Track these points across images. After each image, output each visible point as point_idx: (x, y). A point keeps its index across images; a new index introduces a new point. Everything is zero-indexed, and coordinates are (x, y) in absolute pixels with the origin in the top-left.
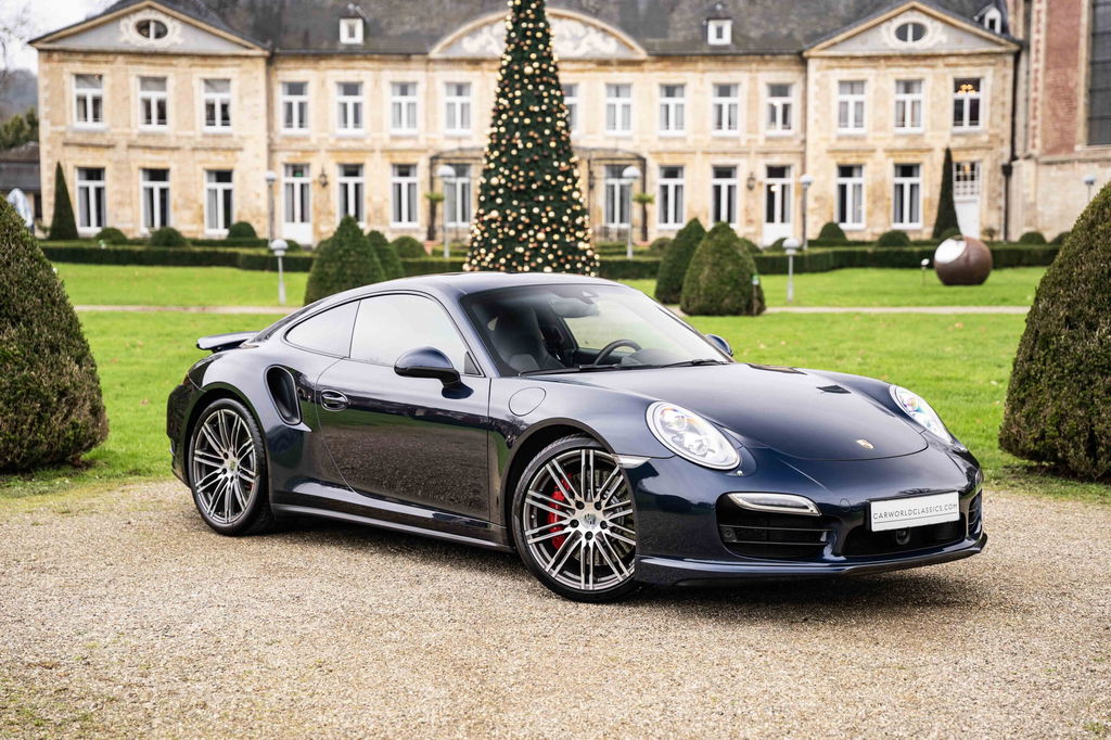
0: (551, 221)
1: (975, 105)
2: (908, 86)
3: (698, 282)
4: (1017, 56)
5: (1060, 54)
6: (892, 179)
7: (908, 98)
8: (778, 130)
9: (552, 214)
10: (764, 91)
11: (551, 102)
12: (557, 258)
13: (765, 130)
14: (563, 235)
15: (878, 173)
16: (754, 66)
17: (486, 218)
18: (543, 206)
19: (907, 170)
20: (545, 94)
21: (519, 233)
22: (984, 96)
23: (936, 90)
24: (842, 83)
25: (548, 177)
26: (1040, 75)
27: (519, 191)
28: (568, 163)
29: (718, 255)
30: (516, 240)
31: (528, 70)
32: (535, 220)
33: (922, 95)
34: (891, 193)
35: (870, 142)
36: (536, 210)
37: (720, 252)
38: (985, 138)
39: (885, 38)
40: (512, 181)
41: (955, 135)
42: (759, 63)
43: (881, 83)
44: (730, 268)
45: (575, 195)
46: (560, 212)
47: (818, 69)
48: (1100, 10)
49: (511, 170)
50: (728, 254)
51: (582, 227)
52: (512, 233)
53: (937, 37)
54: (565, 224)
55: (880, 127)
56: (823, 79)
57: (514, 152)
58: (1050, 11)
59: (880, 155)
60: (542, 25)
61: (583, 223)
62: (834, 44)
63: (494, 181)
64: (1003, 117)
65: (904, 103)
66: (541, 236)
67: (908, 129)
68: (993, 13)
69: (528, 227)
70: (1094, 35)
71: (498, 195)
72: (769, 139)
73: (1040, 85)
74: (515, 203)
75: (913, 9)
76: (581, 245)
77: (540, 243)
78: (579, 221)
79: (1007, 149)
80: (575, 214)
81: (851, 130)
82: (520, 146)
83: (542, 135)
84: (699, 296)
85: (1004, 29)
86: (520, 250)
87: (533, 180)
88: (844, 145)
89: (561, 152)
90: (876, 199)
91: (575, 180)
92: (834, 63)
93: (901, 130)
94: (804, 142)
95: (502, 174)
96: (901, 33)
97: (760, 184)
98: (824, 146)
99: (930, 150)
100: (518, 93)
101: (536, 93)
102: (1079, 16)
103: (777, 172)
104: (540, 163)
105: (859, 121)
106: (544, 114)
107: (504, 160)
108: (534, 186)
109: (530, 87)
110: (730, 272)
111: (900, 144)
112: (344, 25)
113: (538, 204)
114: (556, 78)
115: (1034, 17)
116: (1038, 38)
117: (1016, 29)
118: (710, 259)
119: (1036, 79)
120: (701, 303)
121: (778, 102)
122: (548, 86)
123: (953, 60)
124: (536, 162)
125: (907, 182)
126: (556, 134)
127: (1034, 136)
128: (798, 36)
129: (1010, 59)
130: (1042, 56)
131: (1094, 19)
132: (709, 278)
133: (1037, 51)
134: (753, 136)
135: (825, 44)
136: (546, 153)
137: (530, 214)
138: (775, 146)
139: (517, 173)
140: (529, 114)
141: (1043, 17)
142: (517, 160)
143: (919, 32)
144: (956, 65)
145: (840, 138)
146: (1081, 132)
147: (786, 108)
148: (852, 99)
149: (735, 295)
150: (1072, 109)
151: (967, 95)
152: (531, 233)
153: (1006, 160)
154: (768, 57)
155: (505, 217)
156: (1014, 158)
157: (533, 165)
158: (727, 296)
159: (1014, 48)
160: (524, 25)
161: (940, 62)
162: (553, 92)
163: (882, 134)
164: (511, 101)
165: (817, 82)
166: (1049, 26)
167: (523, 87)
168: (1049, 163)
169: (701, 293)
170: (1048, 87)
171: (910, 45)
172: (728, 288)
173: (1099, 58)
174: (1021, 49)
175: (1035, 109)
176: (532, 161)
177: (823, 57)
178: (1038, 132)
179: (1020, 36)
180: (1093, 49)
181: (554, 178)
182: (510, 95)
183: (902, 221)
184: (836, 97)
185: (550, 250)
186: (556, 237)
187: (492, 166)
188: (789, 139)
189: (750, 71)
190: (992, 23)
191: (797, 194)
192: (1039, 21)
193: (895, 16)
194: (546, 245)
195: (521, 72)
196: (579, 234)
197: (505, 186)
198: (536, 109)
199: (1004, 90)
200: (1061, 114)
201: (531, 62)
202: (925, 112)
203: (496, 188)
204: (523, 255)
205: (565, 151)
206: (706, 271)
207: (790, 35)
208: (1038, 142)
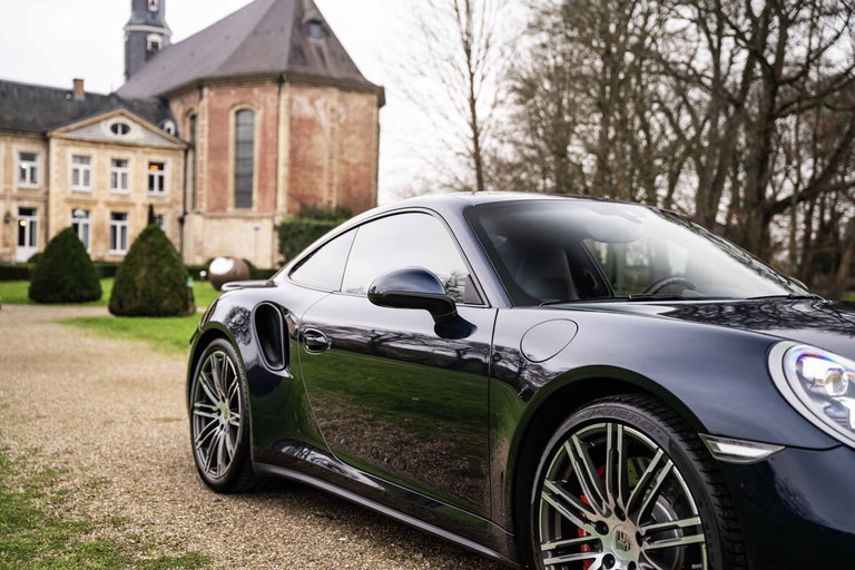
1: (161, 178)
2: (119, 163)
3: (134, 283)
4: (186, 152)
5: (217, 152)
6: (110, 222)
7: (120, 171)
8: (27, 184)
10: (16, 157)
13: (17, 183)
15: (101, 216)
16: (9, 139)
19: (118, 216)
22: (167, 173)
23: (137, 168)
24: (75, 157)
26: (205, 164)
29: (154, 257)
33: (128, 169)
34: (108, 231)
35: (94, 197)
37: (156, 253)
38: (167, 200)
39: (104, 130)
41: (149, 197)
42: (13, 137)
43: (101, 159)
44: (166, 270)
47: (58, 145)
48: (241, 129)
50: (164, 256)
53: (137, 134)
55: (101, 187)
56: (61, 153)
58: (210, 126)
59: (101, 206)
62: (69, 131)
64: (178, 188)
65: (116, 174)
67: (119, 190)
68: (169, 125)
70: (237, 142)
72: (20, 189)
73: (205, 169)
75: (122, 114)
79: (180, 209)
81: (81, 187)
84: (136, 297)
85: (177, 134)
88: (76, 197)
90: (98, 233)
92: (68, 142)
93: (114, 191)
94: (47, 193)
96: (114, 129)
97: (14, 220)
98: (62, 197)
99: (133, 205)
102: (227, 130)
103: (25, 212)
105: (87, 181)
110: (168, 274)
111: (114, 199)
115: (198, 129)
116: (203, 140)
117: (184, 135)
118: (146, 261)
119: (202, 167)
120: (139, 304)
121: (26, 165)
123: (147, 150)
125: (119, 224)
127: (201, 200)
128: (40, 122)
129: (182, 153)
130: (206, 152)
131: (237, 133)
132: (145, 278)
133: (202, 149)
134: (8, 186)
135: (63, 129)
138: (26, 194)
141: (206, 129)
143: (125, 129)
144: (150, 153)
145: (74, 192)
146: (231, 199)
147: (33, 169)
148: (82, 168)
149: (174, 297)
150: (225, 185)
151: (156, 173)
153: (180, 214)
154: (19, 134)
156: (185, 213)
158: (166, 297)
159: (184, 146)
161: (139, 150)
163: (103, 192)
165: (58, 154)
166: (210, 135)
168: (212, 218)
169: (139, 294)
170: (209, 171)
171: (119, 137)
172: (167, 289)
173: (241, 156)
174: (190, 147)
175: (201, 184)
177: (61, 138)
178: (204, 198)
179: (188, 139)
180: (237, 150)
183: (115, 248)
184: (71, 165)
188: (36, 190)
189: (6, 141)
190: (169, 130)
191: (41, 227)
192: (203, 131)
193: (111, 117)
199: (178, 172)
200: (219, 187)
202: (130, 180)
206: (143, 272)
207: (34, 121)
208: (204, 204)
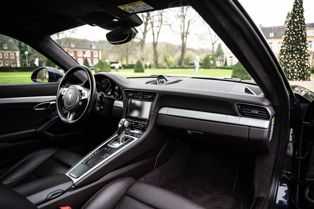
0: (298, 58)
9: (298, 56)
11: (302, 28)
12: (299, 67)
14: (301, 62)
17: (280, 57)
18: (296, 54)
20: (300, 26)
21: (289, 61)
25: (298, 47)
27: (290, 51)
28: (305, 43)
30: (288, 63)
31: (296, 20)
32: (293, 58)
36: (294, 55)
40: (288, 48)
45: (306, 51)
46: (301, 55)
49: (288, 46)
51: (307, 60)
52: (287, 61)
54: (302, 59)
57: (289, 41)
60: (301, 9)
61: (308, 59)
63: (283, 48)
66: (295, 61)
69: (291, 59)
71: (284, 52)
74: (288, 53)
76: (306, 64)
77: (294, 63)
78: (306, 58)
80: (305, 56)
82: (291, 39)
83: (298, 36)
86: (288, 65)
87: (294, 48)
89: (303, 40)
91: (306, 48)
95: (286, 47)
100: (292, 26)
101: (297, 26)
104: (297, 44)
106: (299, 31)
107: (286, 43)
108: (294, 49)
109: (296, 25)
112: (270, 34)
113: (295, 54)
114: (304, 22)
122: (301, 24)
124: (295, 43)
126: (302, 36)
136: (298, 41)
137: (292, 56)
139: (290, 46)
140: (295, 31)
142: (290, 43)
152: (292, 61)
155: (285, 57)
157: (295, 44)
160: (296, 9)
162: (302, 25)
164: (290, 29)
167: (294, 25)
176: (294, 43)
181: (300, 47)
182: (290, 27)
185: (297, 65)
186: (299, 62)
187: (283, 45)
194: (296, 64)
195: (294, 21)
196: (306, 61)
197: (286, 50)
198: (297, 30)
201: (297, 18)
203: (284, 50)
204: (289, 66)
205: (304, 40)
